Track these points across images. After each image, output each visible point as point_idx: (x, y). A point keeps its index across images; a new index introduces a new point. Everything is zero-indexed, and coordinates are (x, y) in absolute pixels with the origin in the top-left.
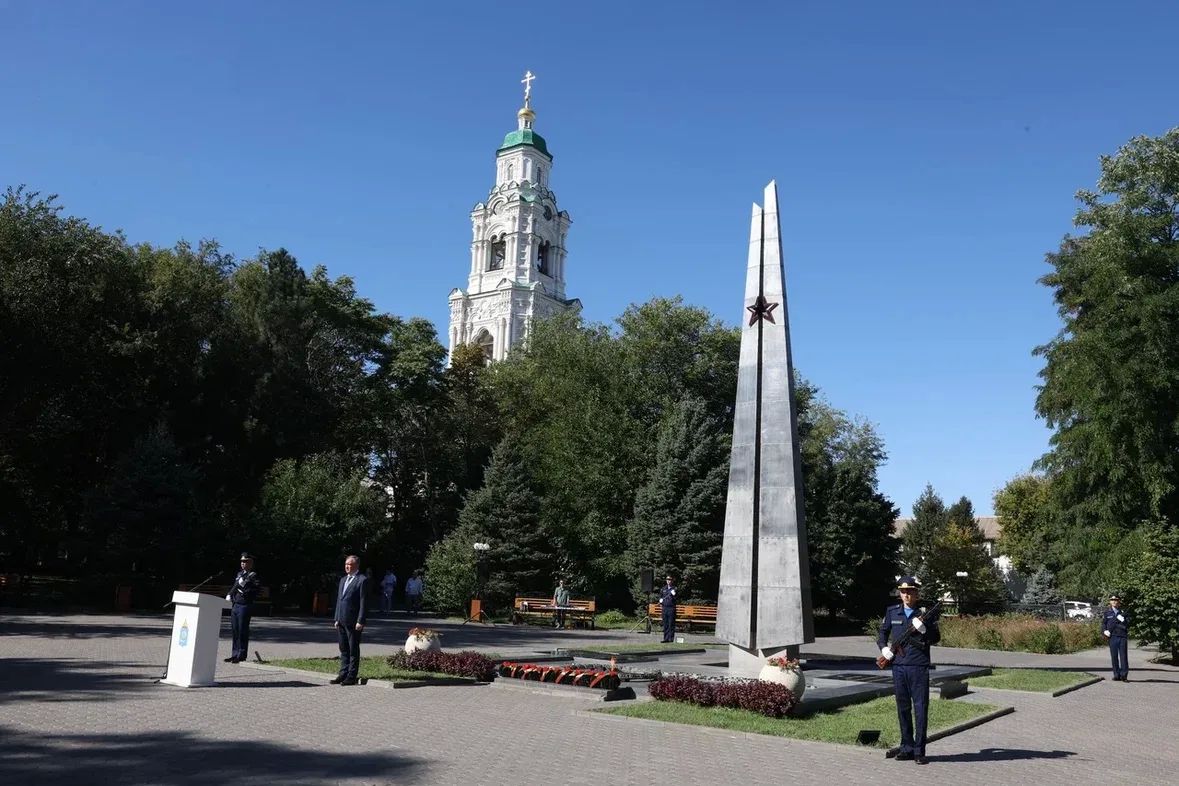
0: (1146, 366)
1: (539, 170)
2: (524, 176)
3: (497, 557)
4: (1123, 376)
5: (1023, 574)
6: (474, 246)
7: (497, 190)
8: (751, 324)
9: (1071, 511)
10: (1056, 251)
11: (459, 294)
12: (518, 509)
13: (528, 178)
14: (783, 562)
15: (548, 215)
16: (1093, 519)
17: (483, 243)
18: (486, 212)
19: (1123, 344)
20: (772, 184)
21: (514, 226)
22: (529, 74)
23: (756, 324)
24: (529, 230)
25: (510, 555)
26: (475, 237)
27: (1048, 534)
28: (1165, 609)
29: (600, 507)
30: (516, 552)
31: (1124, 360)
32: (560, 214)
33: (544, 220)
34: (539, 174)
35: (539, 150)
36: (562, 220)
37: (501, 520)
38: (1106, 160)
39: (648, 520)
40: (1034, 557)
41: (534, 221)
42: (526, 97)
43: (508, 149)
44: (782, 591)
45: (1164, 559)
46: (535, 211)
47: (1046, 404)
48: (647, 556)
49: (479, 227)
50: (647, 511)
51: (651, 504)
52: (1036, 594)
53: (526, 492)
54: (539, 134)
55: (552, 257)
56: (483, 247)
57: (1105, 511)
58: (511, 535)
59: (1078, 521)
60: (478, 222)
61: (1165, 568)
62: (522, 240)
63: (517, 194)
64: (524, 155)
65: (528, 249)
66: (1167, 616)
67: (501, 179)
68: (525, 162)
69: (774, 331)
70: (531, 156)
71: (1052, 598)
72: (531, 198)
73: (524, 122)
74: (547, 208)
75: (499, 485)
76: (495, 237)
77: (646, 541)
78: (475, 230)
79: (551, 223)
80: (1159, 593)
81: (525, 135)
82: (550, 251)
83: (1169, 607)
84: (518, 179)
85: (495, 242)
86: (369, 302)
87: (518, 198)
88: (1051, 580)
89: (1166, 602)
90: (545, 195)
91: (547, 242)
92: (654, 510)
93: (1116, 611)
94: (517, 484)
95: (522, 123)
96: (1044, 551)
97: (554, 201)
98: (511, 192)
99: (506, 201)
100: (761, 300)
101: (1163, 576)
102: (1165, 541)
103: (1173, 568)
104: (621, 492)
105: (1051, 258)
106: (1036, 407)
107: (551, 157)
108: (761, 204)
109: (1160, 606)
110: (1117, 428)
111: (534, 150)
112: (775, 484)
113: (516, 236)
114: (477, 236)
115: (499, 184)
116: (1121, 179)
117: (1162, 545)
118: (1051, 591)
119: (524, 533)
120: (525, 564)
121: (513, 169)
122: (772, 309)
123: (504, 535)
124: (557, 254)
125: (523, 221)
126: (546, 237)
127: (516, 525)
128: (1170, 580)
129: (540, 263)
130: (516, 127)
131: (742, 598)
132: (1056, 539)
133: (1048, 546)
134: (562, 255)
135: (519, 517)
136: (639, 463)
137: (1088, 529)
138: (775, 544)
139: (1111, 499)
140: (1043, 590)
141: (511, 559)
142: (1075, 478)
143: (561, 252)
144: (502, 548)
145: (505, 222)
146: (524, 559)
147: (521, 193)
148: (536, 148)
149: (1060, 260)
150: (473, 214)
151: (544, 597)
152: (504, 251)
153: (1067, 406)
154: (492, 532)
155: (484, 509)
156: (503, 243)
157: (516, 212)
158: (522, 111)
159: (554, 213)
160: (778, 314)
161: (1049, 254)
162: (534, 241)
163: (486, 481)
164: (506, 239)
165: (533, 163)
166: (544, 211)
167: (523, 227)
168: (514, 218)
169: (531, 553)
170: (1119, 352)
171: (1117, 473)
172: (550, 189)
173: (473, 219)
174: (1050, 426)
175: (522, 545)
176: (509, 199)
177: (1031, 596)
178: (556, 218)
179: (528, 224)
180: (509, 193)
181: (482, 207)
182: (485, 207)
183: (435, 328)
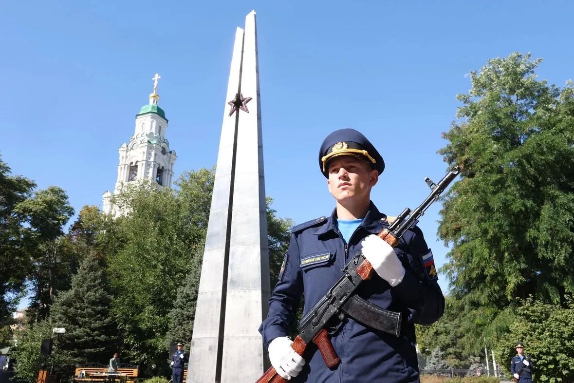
0: (509, 197)
1: (160, 127)
2: (151, 130)
3: (72, 339)
4: (495, 202)
5: (424, 354)
6: (119, 167)
7: (135, 137)
8: (231, 115)
9: (463, 300)
10: (447, 132)
11: (109, 194)
12: (93, 303)
13: (153, 131)
14: (247, 313)
15: (164, 152)
16: (475, 305)
17: (125, 166)
18: (127, 149)
19: (495, 183)
20: (253, 13)
21: (143, 157)
22: (157, 75)
23: (235, 113)
24: (152, 159)
25: (83, 337)
26: (121, 161)
27: (437, 331)
28: (538, 361)
29: (153, 302)
30: (88, 335)
31: (494, 193)
32: (171, 152)
33: (161, 154)
34: (160, 129)
35: (161, 116)
36: (172, 155)
37: (79, 311)
38: (475, 74)
39: (183, 309)
40: (430, 344)
41: (156, 155)
42: (155, 88)
43: (143, 114)
44: (246, 340)
45: (534, 324)
46: (156, 149)
47: (444, 231)
48: (181, 335)
49: (123, 157)
50: (183, 303)
51: (185, 297)
52: (434, 364)
53: (101, 291)
54: (161, 108)
55: (165, 176)
56: (125, 168)
57: (483, 300)
58: (86, 322)
59: (466, 307)
60: (122, 154)
61: (534, 331)
62: (148, 165)
63: (147, 139)
64: (151, 118)
65: (151, 170)
66: (540, 365)
67: (138, 130)
68: (152, 122)
69: (249, 118)
70: (155, 119)
71: (443, 366)
72: (154, 142)
73: (153, 101)
74: (163, 148)
75: (81, 287)
76: (132, 163)
77: (181, 324)
78: (120, 158)
79: (165, 156)
80: (533, 348)
81: (153, 107)
82: (164, 173)
83: (540, 358)
84: (148, 131)
85: (132, 166)
86: (7, 165)
87: (147, 141)
88: (443, 355)
89: (538, 356)
90: (162, 140)
91: (163, 167)
92: (187, 302)
93: (522, 357)
94: (95, 286)
95: (151, 100)
96: (435, 340)
97: (168, 144)
98: (143, 138)
99: (139, 142)
100: (238, 96)
101: (534, 337)
102: (533, 312)
103: (540, 331)
104: (168, 292)
105: (445, 136)
106: (438, 234)
107: (167, 121)
108: (243, 27)
109: (535, 358)
110: (492, 236)
111: (157, 115)
112: (243, 244)
113: (144, 162)
114: (122, 162)
115: (136, 134)
116: (484, 86)
117: (531, 314)
118: (443, 362)
119: (96, 320)
120: (95, 344)
121: (145, 125)
122: (247, 102)
123: (80, 323)
124: (168, 174)
125: (149, 154)
126: (162, 164)
127: (90, 315)
128: (539, 339)
129: (158, 179)
130: (148, 103)
131: (210, 349)
132: (441, 333)
133: (437, 338)
134: (171, 175)
135: (93, 309)
136: (181, 271)
137: (474, 312)
138: (241, 296)
139: (487, 291)
140: (438, 361)
141: (83, 340)
142: (465, 277)
143: (170, 173)
144: (78, 331)
145: (138, 154)
146: (93, 340)
147: (148, 139)
148: (159, 115)
149: (451, 136)
150: (120, 149)
151: (100, 366)
152: (137, 171)
153: (457, 231)
154: (72, 320)
155: (69, 304)
156: (136, 166)
157: (145, 149)
158: (152, 95)
159: (167, 151)
160: (252, 106)
161: (444, 133)
162: (154, 166)
163: (72, 285)
164: (138, 164)
165: (157, 122)
166: (161, 149)
167: (148, 157)
168: (144, 152)
169: (99, 335)
170: (491, 188)
171: (490, 271)
172: (165, 138)
173: (120, 152)
174: (446, 245)
175: (93, 330)
176: (141, 142)
177: (432, 365)
178: (169, 154)
179: (151, 156)
180: (141, 139)
181: (126, 146)
182: (127, 146)
183: (66, 194)
